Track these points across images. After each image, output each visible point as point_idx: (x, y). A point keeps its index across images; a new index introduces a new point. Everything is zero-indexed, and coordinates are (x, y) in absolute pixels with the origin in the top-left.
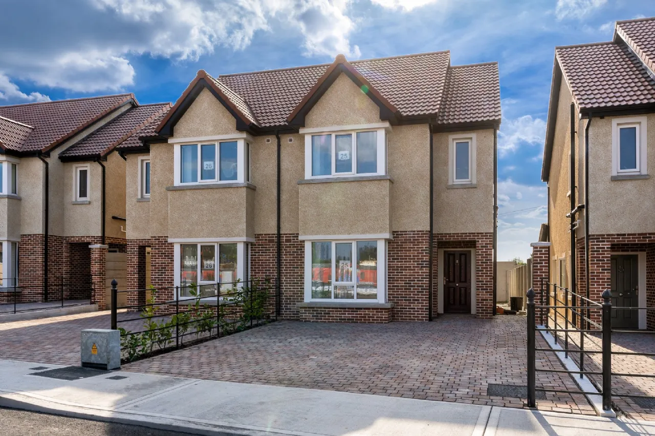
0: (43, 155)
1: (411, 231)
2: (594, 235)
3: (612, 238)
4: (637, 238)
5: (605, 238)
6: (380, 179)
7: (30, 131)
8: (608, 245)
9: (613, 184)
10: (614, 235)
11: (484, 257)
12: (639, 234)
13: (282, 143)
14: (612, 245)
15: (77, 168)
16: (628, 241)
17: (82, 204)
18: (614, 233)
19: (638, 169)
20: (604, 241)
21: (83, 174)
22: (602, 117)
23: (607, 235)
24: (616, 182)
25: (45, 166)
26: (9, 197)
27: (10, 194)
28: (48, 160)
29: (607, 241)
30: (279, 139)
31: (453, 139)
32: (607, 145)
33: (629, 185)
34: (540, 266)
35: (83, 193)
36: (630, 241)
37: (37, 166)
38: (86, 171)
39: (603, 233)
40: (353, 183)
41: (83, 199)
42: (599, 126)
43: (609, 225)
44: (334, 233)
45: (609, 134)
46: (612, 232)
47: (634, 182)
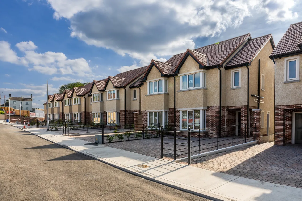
0: (124, 87)
1: (213, 106)
2: (277, 106)
3: (284, 107)
4: (295, 106)
5: (281, 107)
6: (201, 89)
7: (124, 80)
8: (283, 110)
9: (285, 85)
10: (285, 106)
11: (243, 115)
12: (296, 105)
13: (176, 79)
14: (284, 109)
15: (134, 90)
16: (291, 108)
17: (135, 100)
18: (285, 105)
19: (296, 78)
20: (281, 108)
21: (135, 91)
22: (280, 58)
23: (282, 106)
24: (286, 84)
25: (125, 90)
26: (116, 100)
27: (117, 99)
28: (126, 88)
29: (282, 108)
30: (175, 78)
31: (233, 71)
32: (282, 69)
33: (291, 85)
34: (256, 118)
35: (135, 97)
36: (296, 108)
37: (123, 90)
38: (136, 91)
39: (280, 105)
40: (192, 91)
41: (135, 99)
42: (279, 62)
43: (283, 101)
44: (187, 108)
45: (283, 65)
46: (284, 105)
47: (293, 83)
